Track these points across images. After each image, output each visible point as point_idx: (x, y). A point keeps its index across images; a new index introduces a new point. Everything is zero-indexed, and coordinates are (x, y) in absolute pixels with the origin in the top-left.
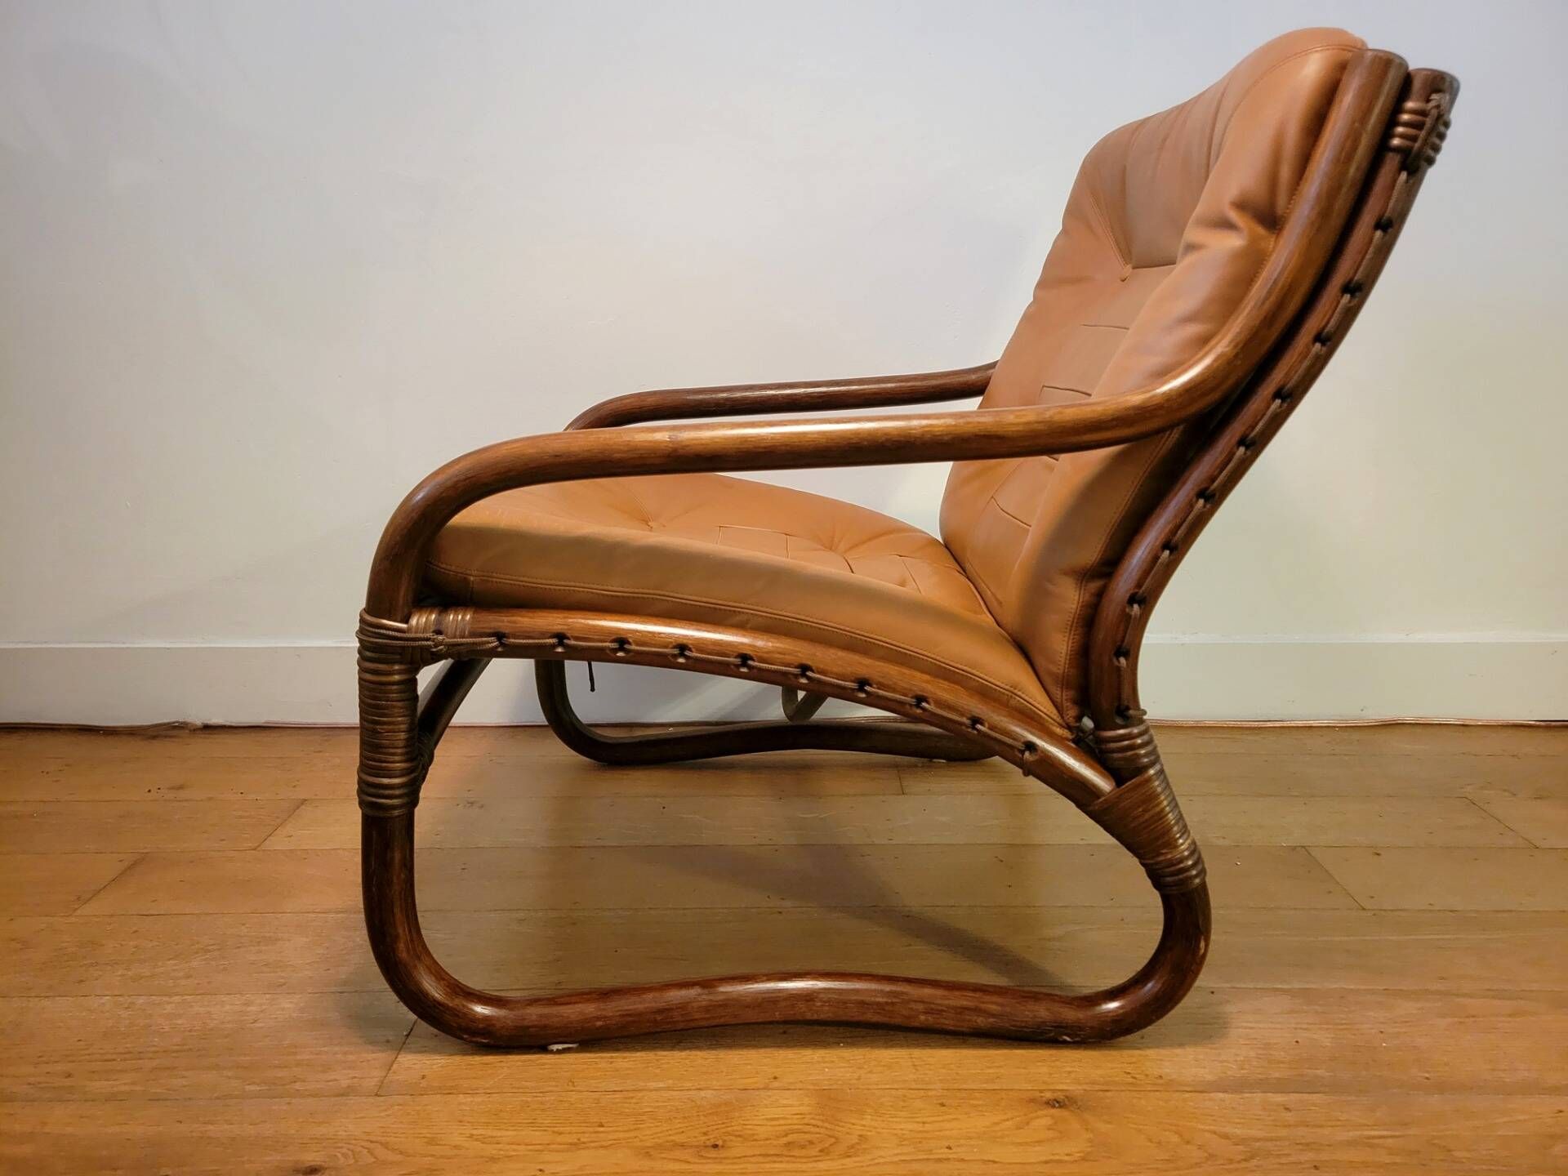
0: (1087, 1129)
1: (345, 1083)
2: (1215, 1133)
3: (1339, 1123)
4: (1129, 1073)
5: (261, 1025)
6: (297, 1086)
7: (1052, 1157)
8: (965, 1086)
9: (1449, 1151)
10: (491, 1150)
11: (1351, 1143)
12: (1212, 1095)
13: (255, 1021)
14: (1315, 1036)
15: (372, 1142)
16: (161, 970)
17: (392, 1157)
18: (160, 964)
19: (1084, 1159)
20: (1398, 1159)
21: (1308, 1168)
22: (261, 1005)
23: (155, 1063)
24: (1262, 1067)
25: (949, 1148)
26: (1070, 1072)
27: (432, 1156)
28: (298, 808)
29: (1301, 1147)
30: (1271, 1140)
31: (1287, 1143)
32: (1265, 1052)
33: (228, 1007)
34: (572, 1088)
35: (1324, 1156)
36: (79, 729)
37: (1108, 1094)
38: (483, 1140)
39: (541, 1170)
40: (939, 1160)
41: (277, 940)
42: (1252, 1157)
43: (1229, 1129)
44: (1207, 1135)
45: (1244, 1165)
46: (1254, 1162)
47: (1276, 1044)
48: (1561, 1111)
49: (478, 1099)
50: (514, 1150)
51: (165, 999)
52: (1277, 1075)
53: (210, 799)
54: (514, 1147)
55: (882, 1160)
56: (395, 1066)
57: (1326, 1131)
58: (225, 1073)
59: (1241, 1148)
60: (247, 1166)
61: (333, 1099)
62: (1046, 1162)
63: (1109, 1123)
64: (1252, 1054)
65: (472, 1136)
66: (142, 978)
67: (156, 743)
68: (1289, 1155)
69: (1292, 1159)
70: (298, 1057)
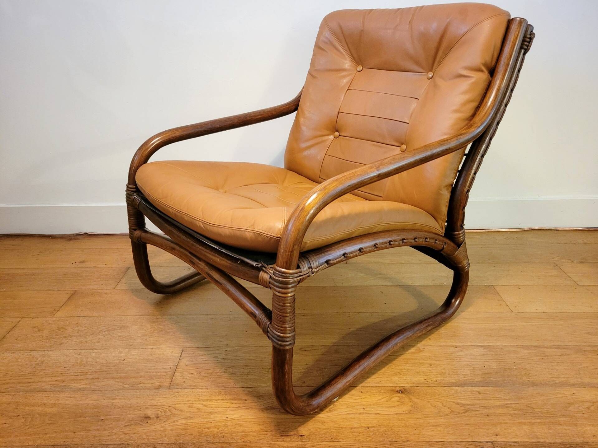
0: (410, 401)
1: (158, 384)
2: (454, 402)
3: (497, 398)
4: (426, 380)
5: (126, 361)
6: (142, 385)
7: (399, 412)
8: (369, 385)
9: (534, 409)
10: (210, 410)
11: (500, 406)
12: (454, 388)
13: (124, 360)
14: (491, 364)
15: (169, 407)
16: (88, 339)
17: (177, 412)
18: (88, 337)
19: (409, 413)
20: (516, 412)
21: (486, 416)
22: (125, 353)
23: (92, 376)
24: (472, 377)
25: (364, 409)
26: (405, 379)
27: (190, 412)
28: (127, 271)
29: (483, 408)
30: (473, 405)
31: (479, 406)
32: (473, 371)
33: (114, 355)
34: (235, 386)
35: (491, 411)
36: (42, 236)
37: (418, 388)
38: (206, 406)
39: (227, 417)
40: (360, 413)
41: (127, 327)
42: (466, 412)
43: (459, 401)
44: (452, 403)
45: (463, 414)
46: (467, 413)
47: (477, 367)
48: (574, 394)
49: (204, 390)
50: (218, 410)
51: (92, 351)
52: (476, 380)
53: (95, 266)
54: (217, 408)
55: (341, 414)
56: (174, 378)
57: (492, 402)
58: (117, 380)
59: (462, 408)
60: (129, 416)
61: (155, 390)
62: (396, 414)
63: (418, 399)
64: (469, 372)
65: (203, 404)
66: (82, 343)
67: (71, 242)
68: (479, 411)
69: (480, 412)
70: (141, 374)
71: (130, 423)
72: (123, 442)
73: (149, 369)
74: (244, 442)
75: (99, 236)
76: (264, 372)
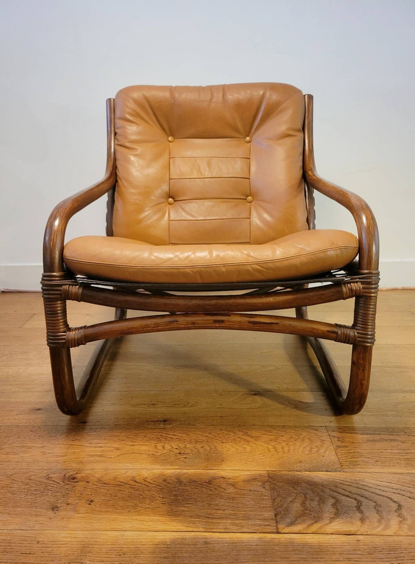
0: (262, 400)
4: (279, 387)
6: (34, 389)
7: (250, 407)
8: (229, 390)
13: (22, 374)
19: (260, 408)
21: (324, 410)
22: (23, 369)
25: (221, 405)
28: (34, 315)
33: (14, 370)
37: (271, 392)
40: (217, 408)
43: (304, 401)
46: (309, 408)
48: (405, 397)
53: (5, 313)
55: (201, 408)
58: (14, 386)
59: (306, 405)
60: (21, 408)
62: (248, 408)
63: (269, 399)
68: (319, 407)
70: (35, 382)
71: (21, 413)
72: (14, 425)
73: (43, 379)
74: (115, 425)
75: (14, 293)
76: (140, 381)
